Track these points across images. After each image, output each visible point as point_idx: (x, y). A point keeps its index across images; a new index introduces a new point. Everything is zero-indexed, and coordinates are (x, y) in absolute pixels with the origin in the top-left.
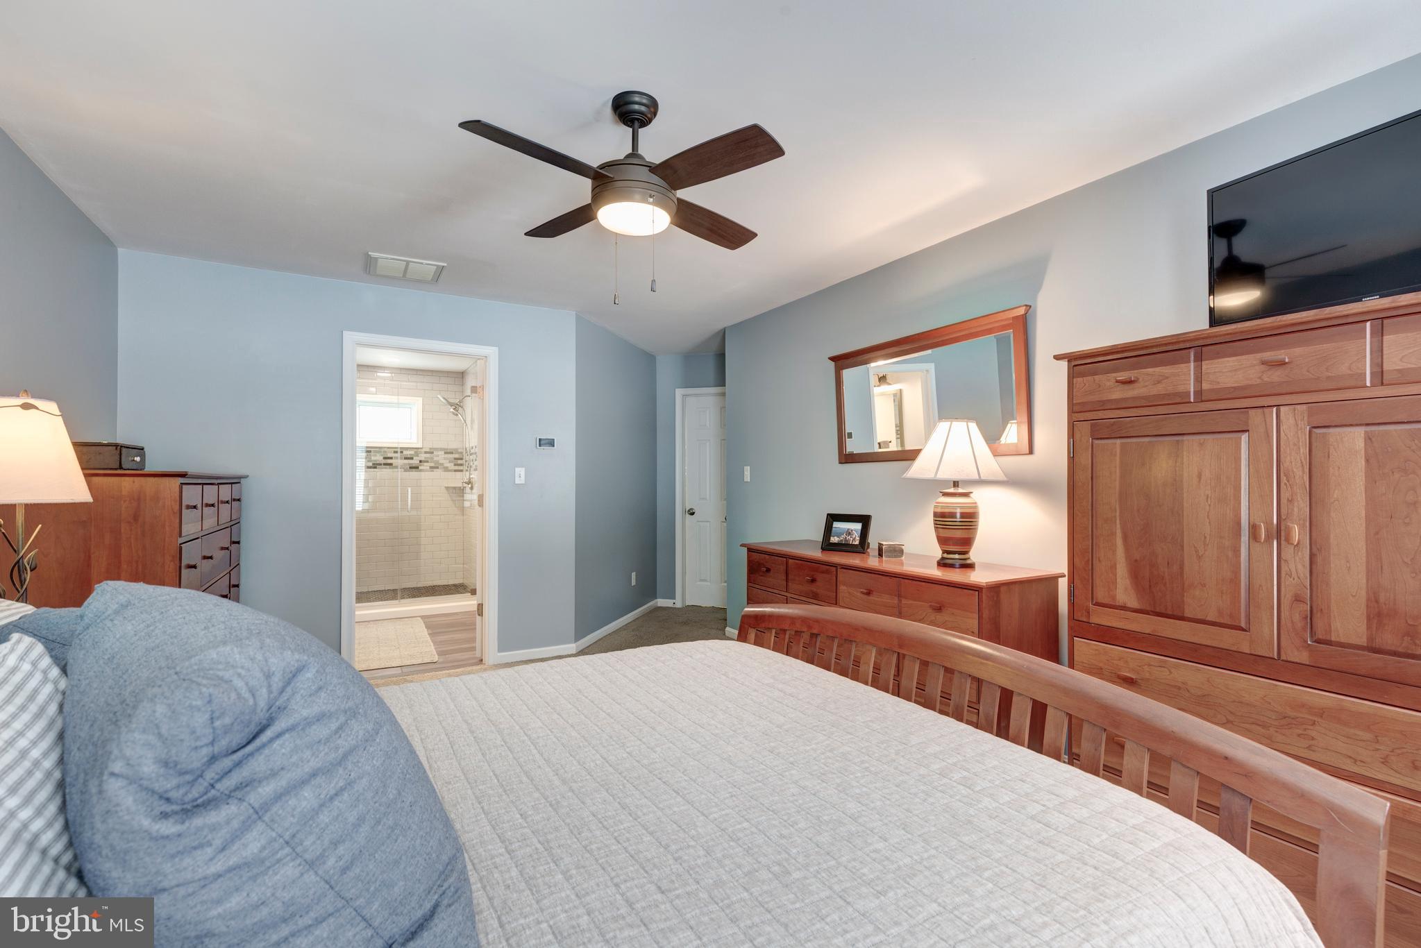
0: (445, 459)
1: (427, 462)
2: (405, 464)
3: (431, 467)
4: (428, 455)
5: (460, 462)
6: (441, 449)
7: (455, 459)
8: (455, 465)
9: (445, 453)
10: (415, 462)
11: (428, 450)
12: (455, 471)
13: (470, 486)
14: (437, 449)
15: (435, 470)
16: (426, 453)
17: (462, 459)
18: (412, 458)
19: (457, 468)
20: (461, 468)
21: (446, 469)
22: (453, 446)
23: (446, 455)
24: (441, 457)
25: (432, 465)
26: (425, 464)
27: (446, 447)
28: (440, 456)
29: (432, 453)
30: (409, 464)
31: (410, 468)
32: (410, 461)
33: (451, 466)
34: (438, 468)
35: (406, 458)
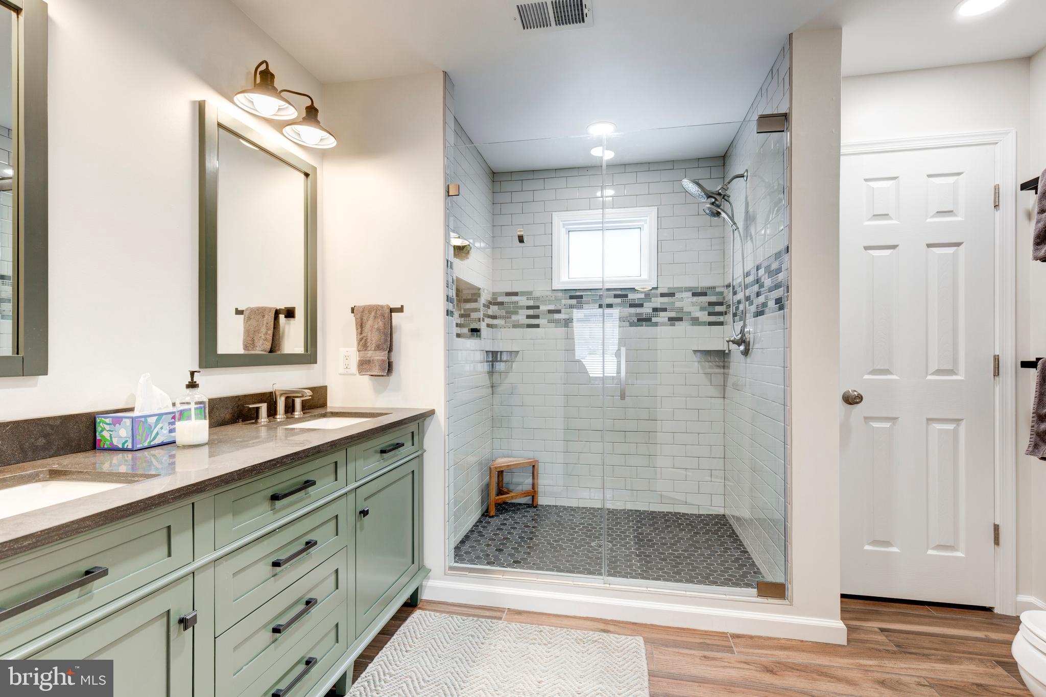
0: (693, 304)
1: (665, 310)
2: (631, 315)
3: (671, 319)
4: (665, 300)
5: (718, 309)
6: (688, 289)
7: (710, 304)
8: (710, 314)
9: (694, 294)
10: (647, 310)
11: (665, 291)
12: (711, 324)
13: (742, 348)
14: (681, 290)
15: (677, 323)
16: (662, 295)
17: (721, 304)
18: (641, 305)
19: (713, 319)
20: (721, 319)
21: (695, 321)
22: (704, 283)
23: (695, 299)
24: (686, 302)
25: (673, 314)
26: (662, 314)
27: (695, 285)
28: (685, 299)
29: (672, 295)
30: (637, 314)
31: (639, 320)
32: (639, 310)
33: (704, 316)
34: (680, 319)
35: (631, 306)
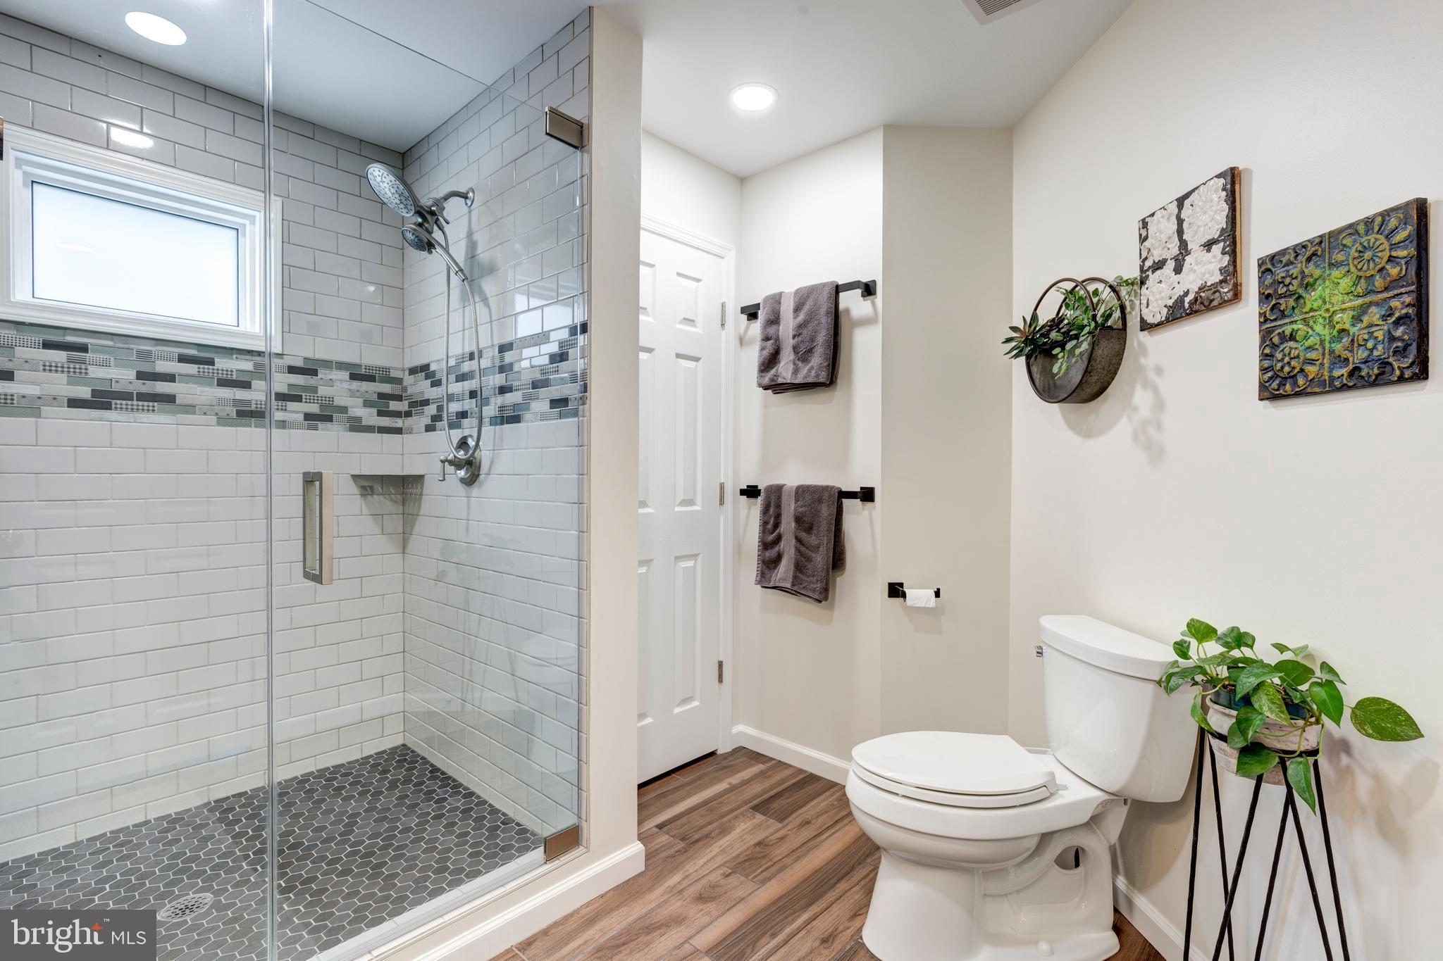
0: (352, 394)
1: (298, 399)
2: (221, 402)
3: (308, 416)
4: (299, 379)
5: (394, 406)
6: (341, 366)
7: (381, 396)
8: (381, 413)
9: (353, 377)
10: (256, 394)
11: (299, 363)
12: (383, 430)
14: (327, 364)
15: (320, 425)
16: (292, 370)
17: (399, 398)
18: (246, 385)
19: (386, 422)
20: (399, 423)
21: (356, 426)
22: (371, 358)
23: (356, 385)
24: (337, 388)
25: (314, 408)
26: (291, 405)
27: (354, 359)
28: (338, 384)
29: (313, 373)
30: (236, 402)
31: (240, 414)
32: (241, 394)
33: (369, 416)
34: (329, 419)
35: (224, 383)
